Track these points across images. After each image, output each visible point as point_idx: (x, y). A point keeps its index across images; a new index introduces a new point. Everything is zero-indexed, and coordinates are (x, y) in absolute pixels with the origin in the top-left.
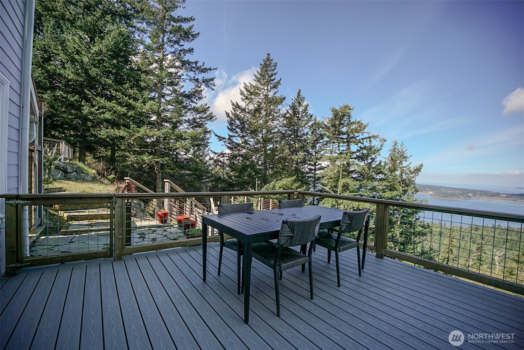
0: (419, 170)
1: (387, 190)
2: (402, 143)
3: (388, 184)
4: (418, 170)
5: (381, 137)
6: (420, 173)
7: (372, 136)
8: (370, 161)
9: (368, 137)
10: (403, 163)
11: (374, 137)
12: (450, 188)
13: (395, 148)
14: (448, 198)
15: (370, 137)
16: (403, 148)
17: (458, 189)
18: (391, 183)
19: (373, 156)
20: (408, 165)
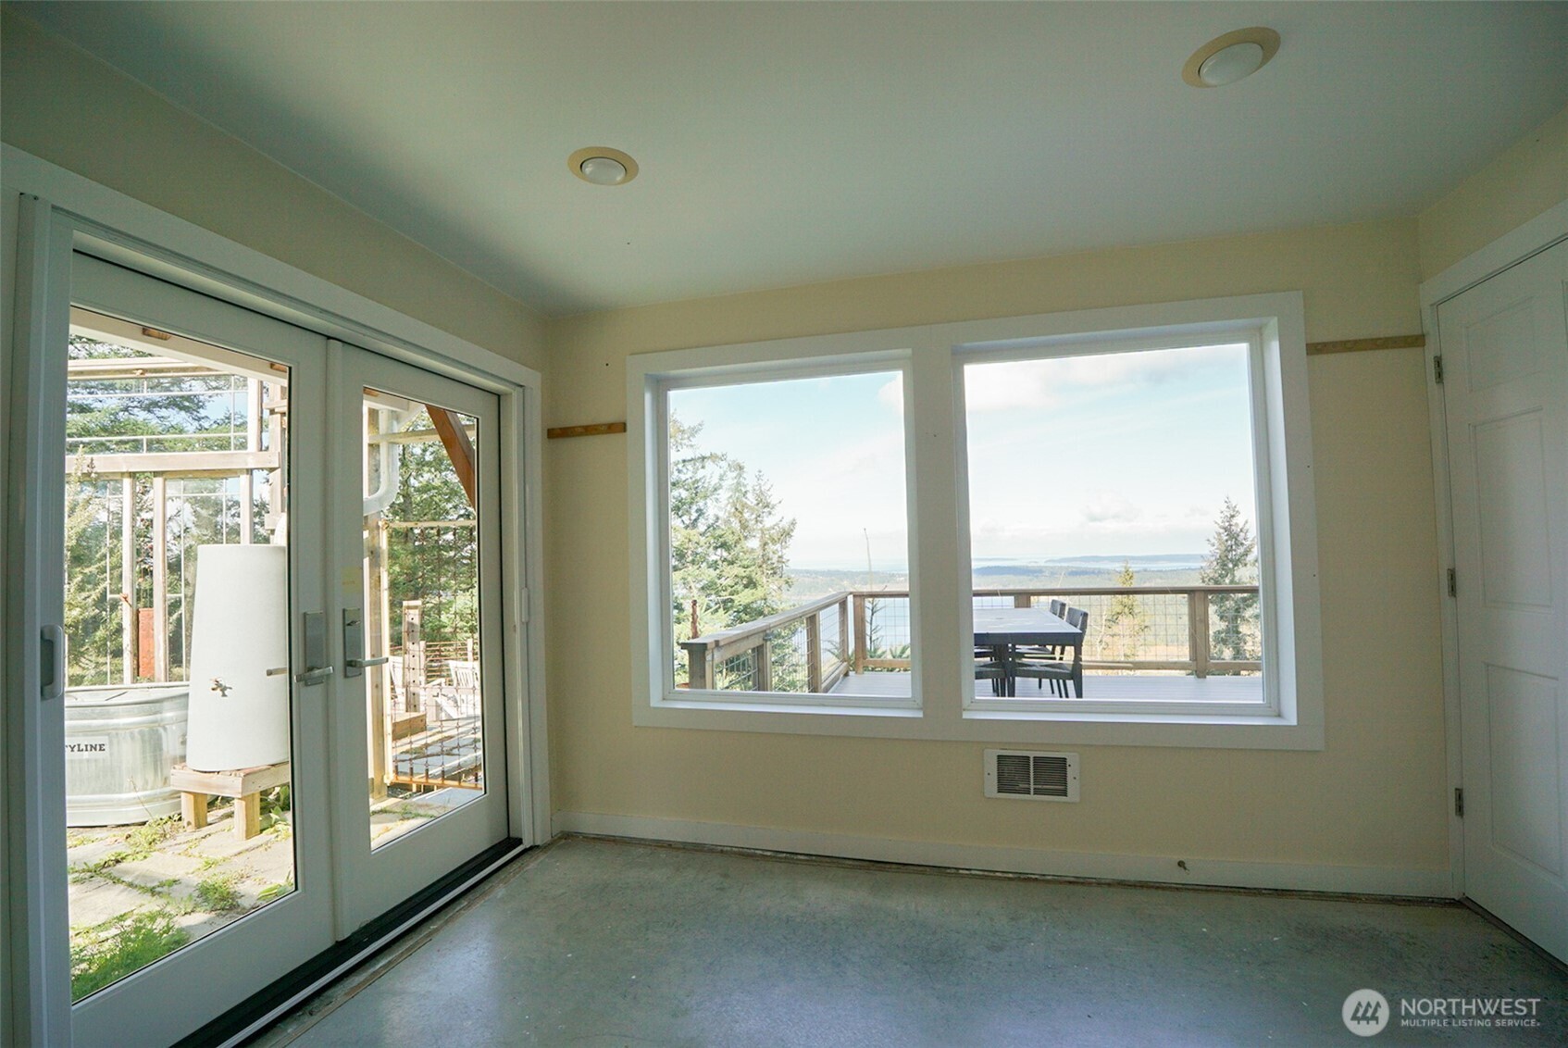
0: (788, 534)
1: (740, 587)
2: (760, 472)
3: (741, 572)
4: (786, 534)
5: (730, 458)
6: (791, 542)
7: (708, 455)
8: (694, 515)
9: (699, 458)
10: (765, 518)
11: (713, 457)
12: (807, 572)
13: (738, 483)
14: (805, 595)
15: (703, 458)
16: (762, 483)
17: (823, 573)
18: (749, 569)
19: (701, 504)
20: (777, 524)
